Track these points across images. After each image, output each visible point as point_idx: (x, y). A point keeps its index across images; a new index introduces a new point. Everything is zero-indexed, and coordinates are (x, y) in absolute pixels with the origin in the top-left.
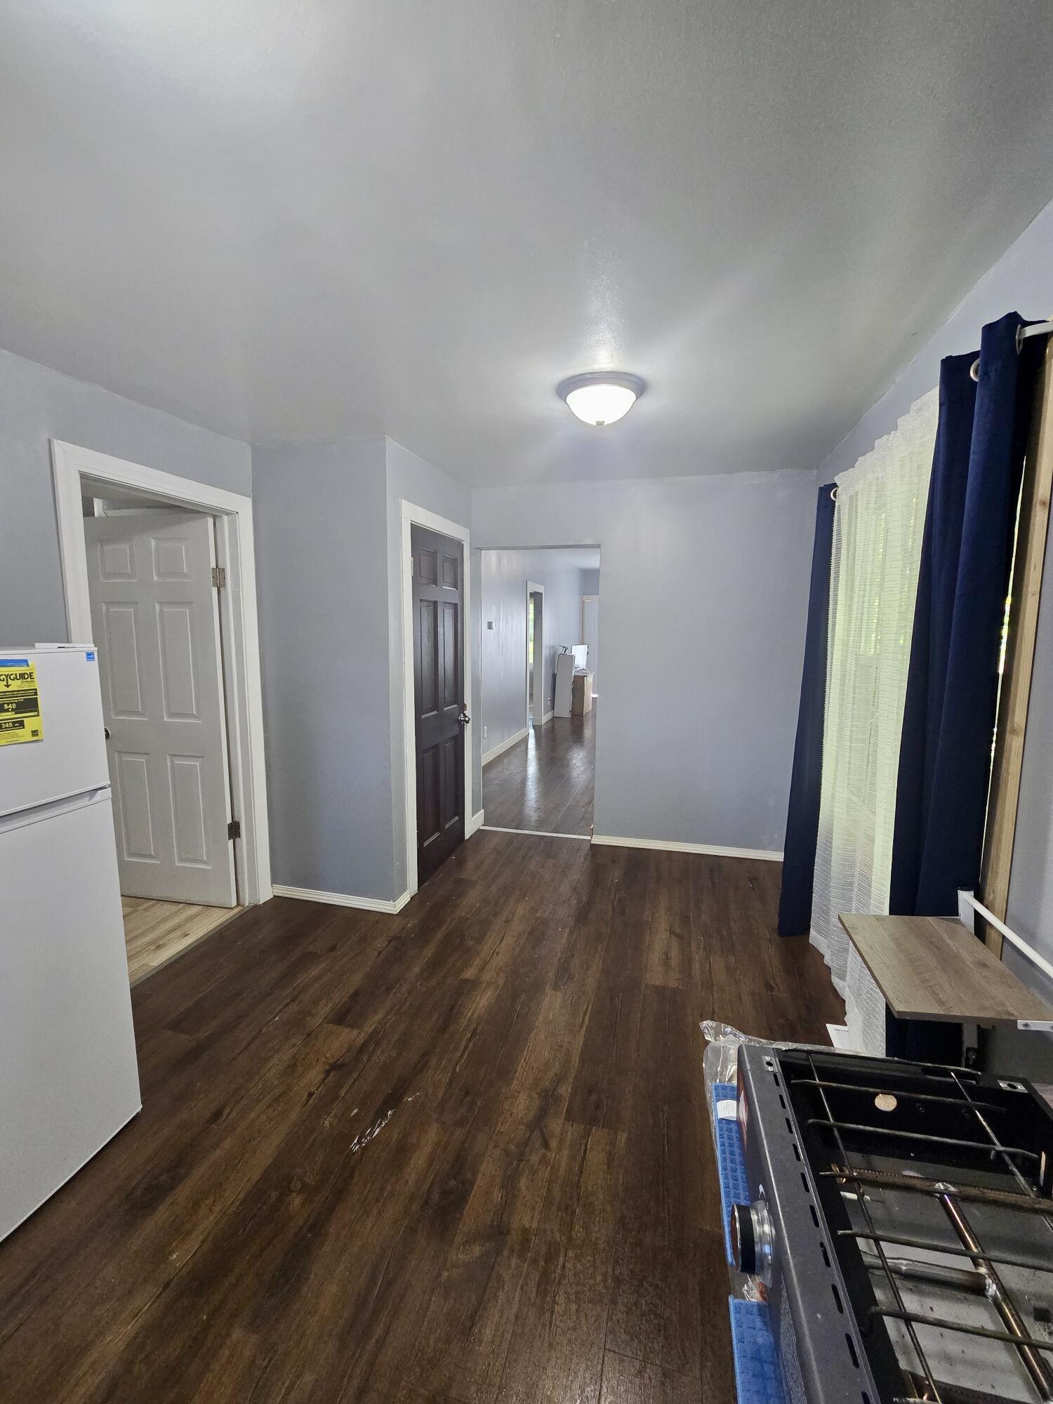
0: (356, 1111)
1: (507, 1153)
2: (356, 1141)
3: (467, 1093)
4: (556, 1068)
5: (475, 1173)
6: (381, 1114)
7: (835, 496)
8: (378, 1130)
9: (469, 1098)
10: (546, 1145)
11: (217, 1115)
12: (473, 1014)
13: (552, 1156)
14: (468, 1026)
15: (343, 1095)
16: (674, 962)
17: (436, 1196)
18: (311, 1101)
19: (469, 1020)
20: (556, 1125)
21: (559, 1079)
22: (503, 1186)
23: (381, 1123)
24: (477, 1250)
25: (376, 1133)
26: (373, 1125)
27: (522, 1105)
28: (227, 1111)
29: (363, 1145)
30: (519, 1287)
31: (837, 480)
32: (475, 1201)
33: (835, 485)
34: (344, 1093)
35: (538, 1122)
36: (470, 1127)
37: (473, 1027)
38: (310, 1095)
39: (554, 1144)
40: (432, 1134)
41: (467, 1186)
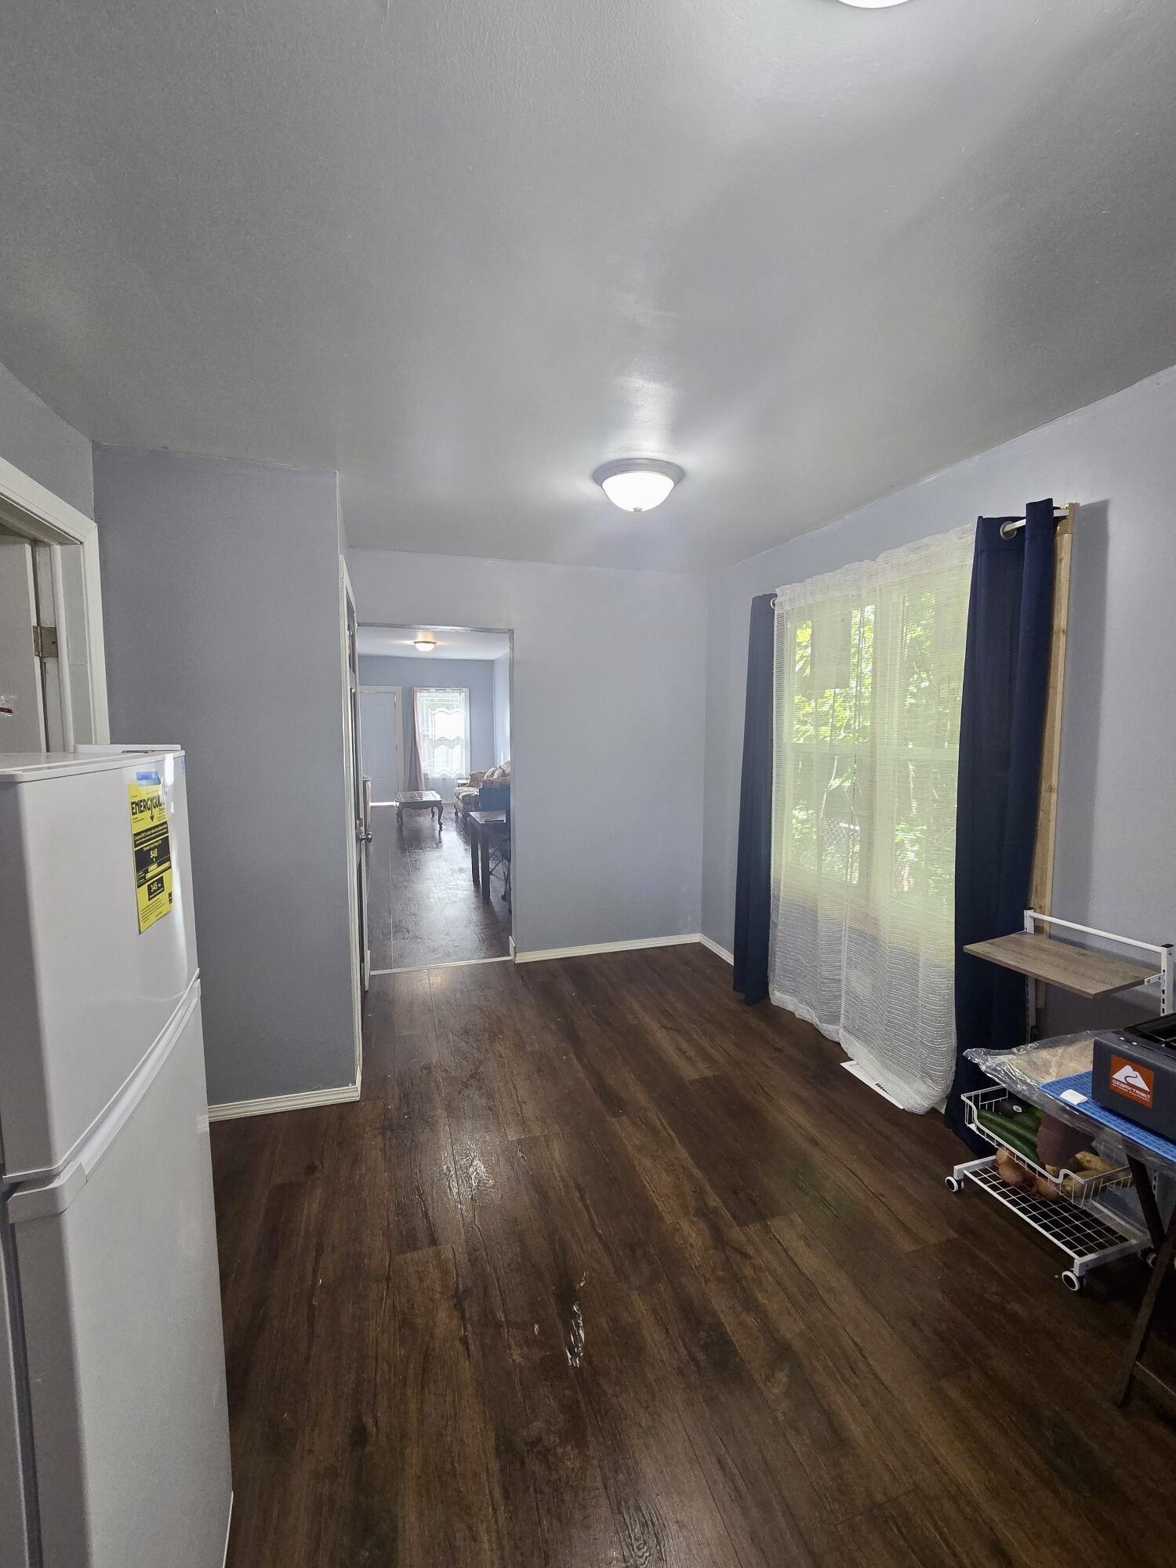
0: (536, 1327)
1: (720, 1280)
2: (569, 1356)
3: (633, 1250)
4: (687, 1187)
5: (714, 1314)
6: (567, 1316)
7: (774, 605)
8: (581, 1331)
9: (639, 1253)
10: (746, 1256)
11: (359, 1436)
12: (559, 1172)
13: (758, 1261)
14: (566, 1187)
15: (503, 1319)
16: (692, 1054)
17: (701, 1356)
18: (472, 1348)
19: (563, 1179)
20: (736, 1234)
21: (700, 1194)
22: (748, 1310)
23: (578, 1325)
24: (782, 1376)
25: (583, 1336)
26: (569, 1330)
27: (692, 1235)
28: (369, 1421)
29: (582, 1354)
30: (842, 1382)
31: (778, 591)
32: (738, 1339)
33: (776, 596)
34: (502, 1315)
35: (718, 1238)
36: (667, 1276)
37: (572, 1184)
38: (464, 1341)
39: (750, 1251)
40: (640, 1305)
41: (718, 1328)
